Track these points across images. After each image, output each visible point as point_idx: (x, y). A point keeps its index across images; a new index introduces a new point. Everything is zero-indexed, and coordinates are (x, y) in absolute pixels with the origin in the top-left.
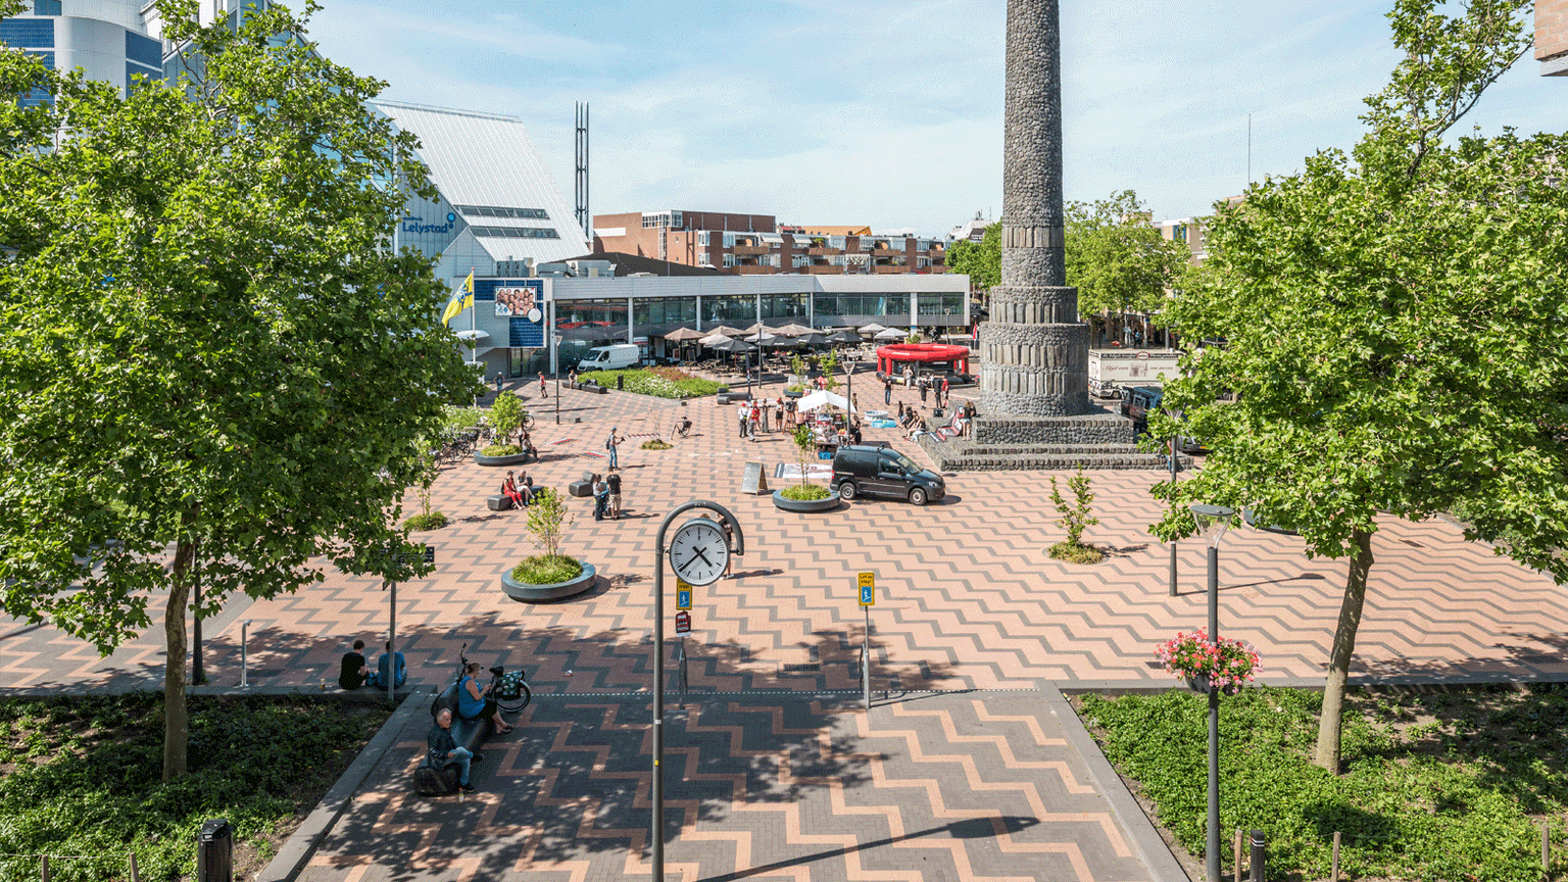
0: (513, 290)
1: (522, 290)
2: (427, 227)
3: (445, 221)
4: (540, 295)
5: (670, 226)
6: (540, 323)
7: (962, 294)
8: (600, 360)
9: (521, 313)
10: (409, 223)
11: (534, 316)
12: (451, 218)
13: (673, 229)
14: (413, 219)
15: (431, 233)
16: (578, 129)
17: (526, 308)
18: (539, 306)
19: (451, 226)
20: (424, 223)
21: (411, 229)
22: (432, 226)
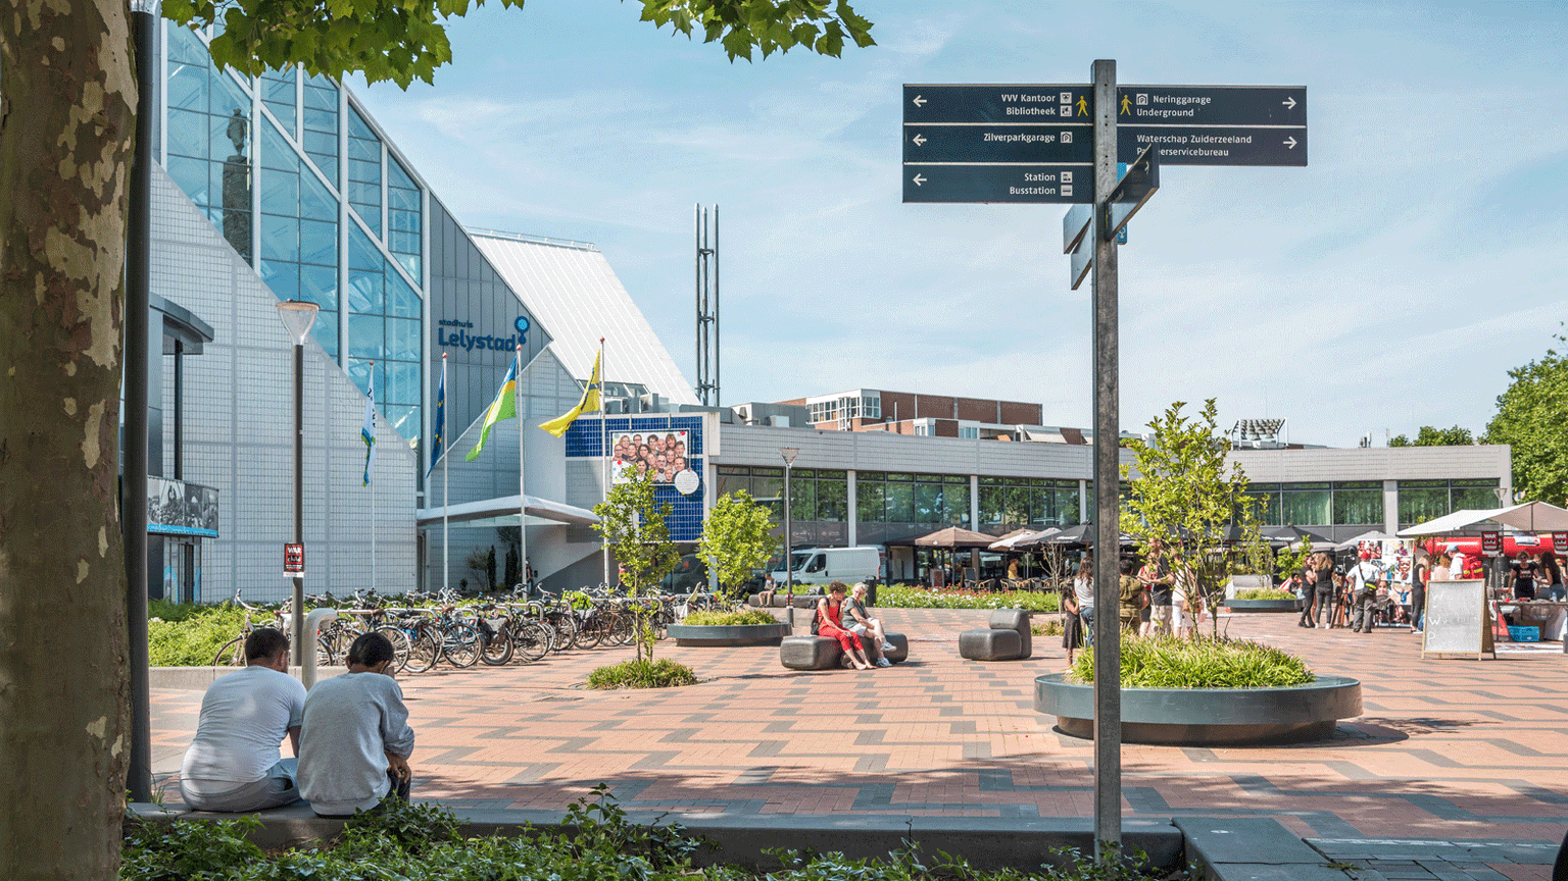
0: (645, 436)
1: (662, 436)
2: (480, 339)
3: (511, 331)
4: (696, 444)
5: (859, 416)
6: (698, 495)
7: (1496, 482)
8: (808, 570)
9: (661, 478)
10: (449, 331)
11: (686, 483)
12: (522, 325)
13: (864, 422)
14: (456, 323)
15: (486, 350)
16: (700, 252)
17: (670, 470)
18: (695, 466)
19: (522, 341)
20: (474, 332)
21: (454, 341)
22: (489, 339)
